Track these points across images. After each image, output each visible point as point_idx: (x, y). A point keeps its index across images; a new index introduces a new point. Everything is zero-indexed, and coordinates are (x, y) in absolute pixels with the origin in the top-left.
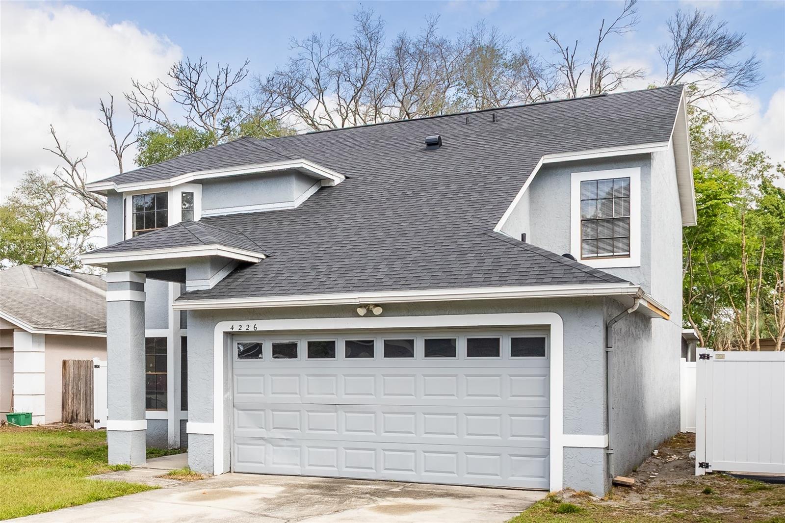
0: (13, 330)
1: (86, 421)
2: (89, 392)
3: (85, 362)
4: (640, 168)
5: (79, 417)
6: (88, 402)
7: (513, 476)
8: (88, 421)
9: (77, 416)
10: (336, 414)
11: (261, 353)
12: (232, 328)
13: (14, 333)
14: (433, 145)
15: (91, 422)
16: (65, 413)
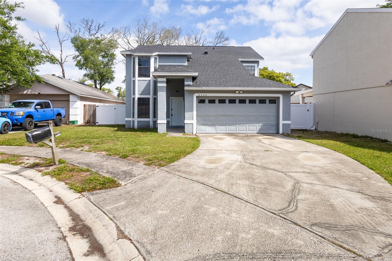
0: (69, 95)
1: (93, 123)
2: (94, 114)
3: (93, 105)
4: (257, 64)
5: (90, 122)
6: (94, 117)
7: (269, 131)
8: (94, 123)
9: (89, 121)
10: (225, 117)
11: (205, 102)
12: (199, 95)
13: (70, 95)
14: (206, 53)
15: (95, 123)
16: (85, 120)
